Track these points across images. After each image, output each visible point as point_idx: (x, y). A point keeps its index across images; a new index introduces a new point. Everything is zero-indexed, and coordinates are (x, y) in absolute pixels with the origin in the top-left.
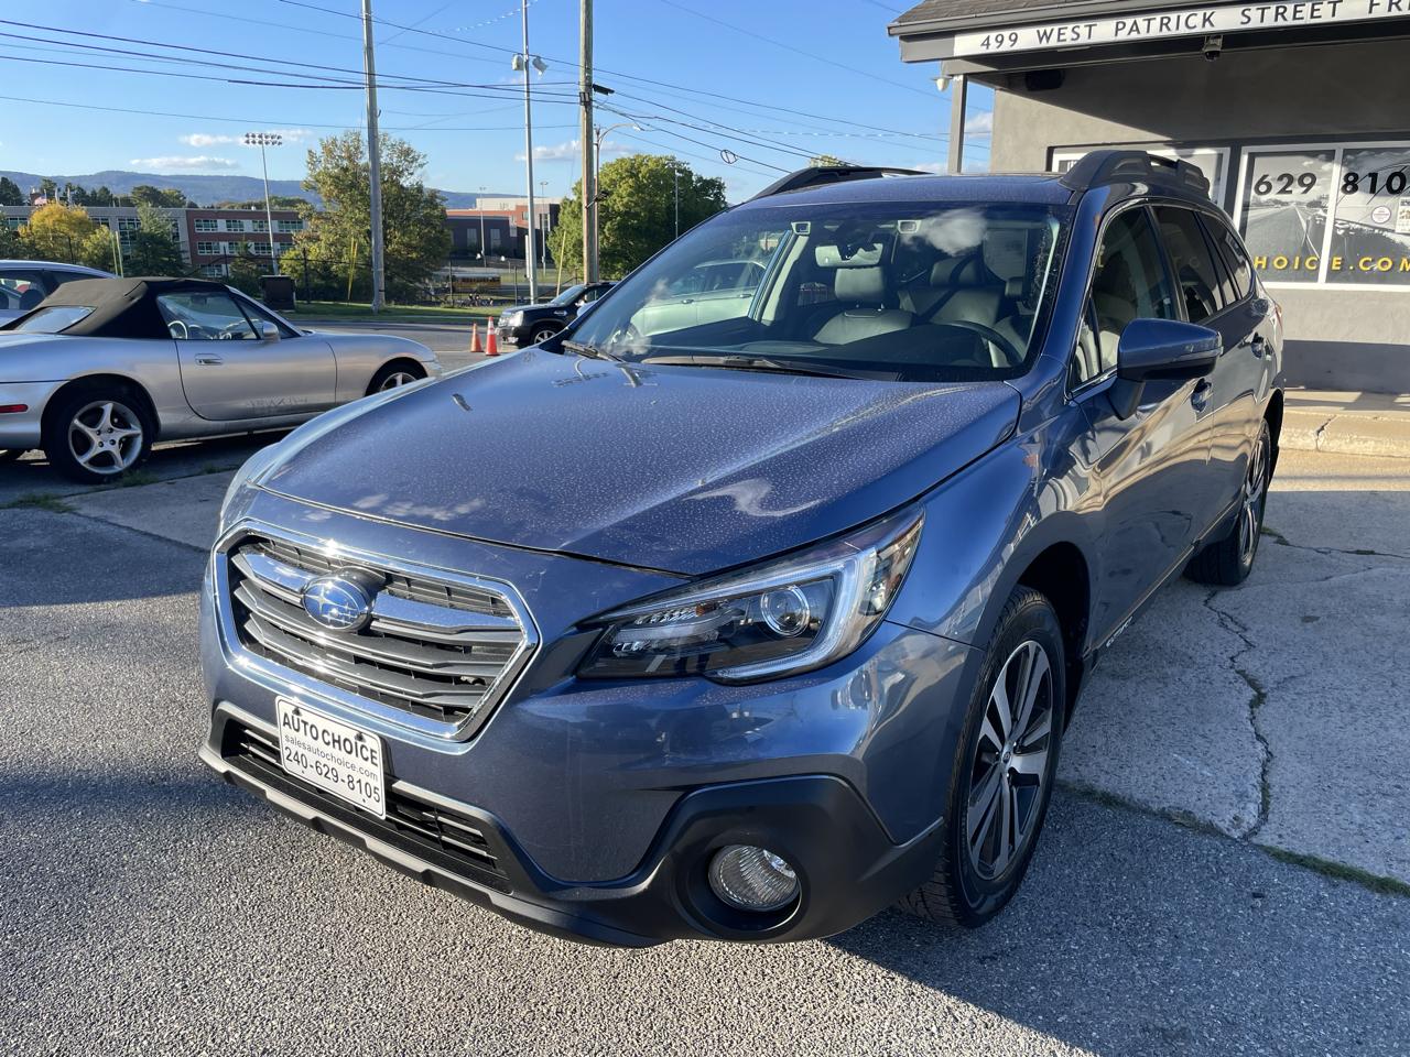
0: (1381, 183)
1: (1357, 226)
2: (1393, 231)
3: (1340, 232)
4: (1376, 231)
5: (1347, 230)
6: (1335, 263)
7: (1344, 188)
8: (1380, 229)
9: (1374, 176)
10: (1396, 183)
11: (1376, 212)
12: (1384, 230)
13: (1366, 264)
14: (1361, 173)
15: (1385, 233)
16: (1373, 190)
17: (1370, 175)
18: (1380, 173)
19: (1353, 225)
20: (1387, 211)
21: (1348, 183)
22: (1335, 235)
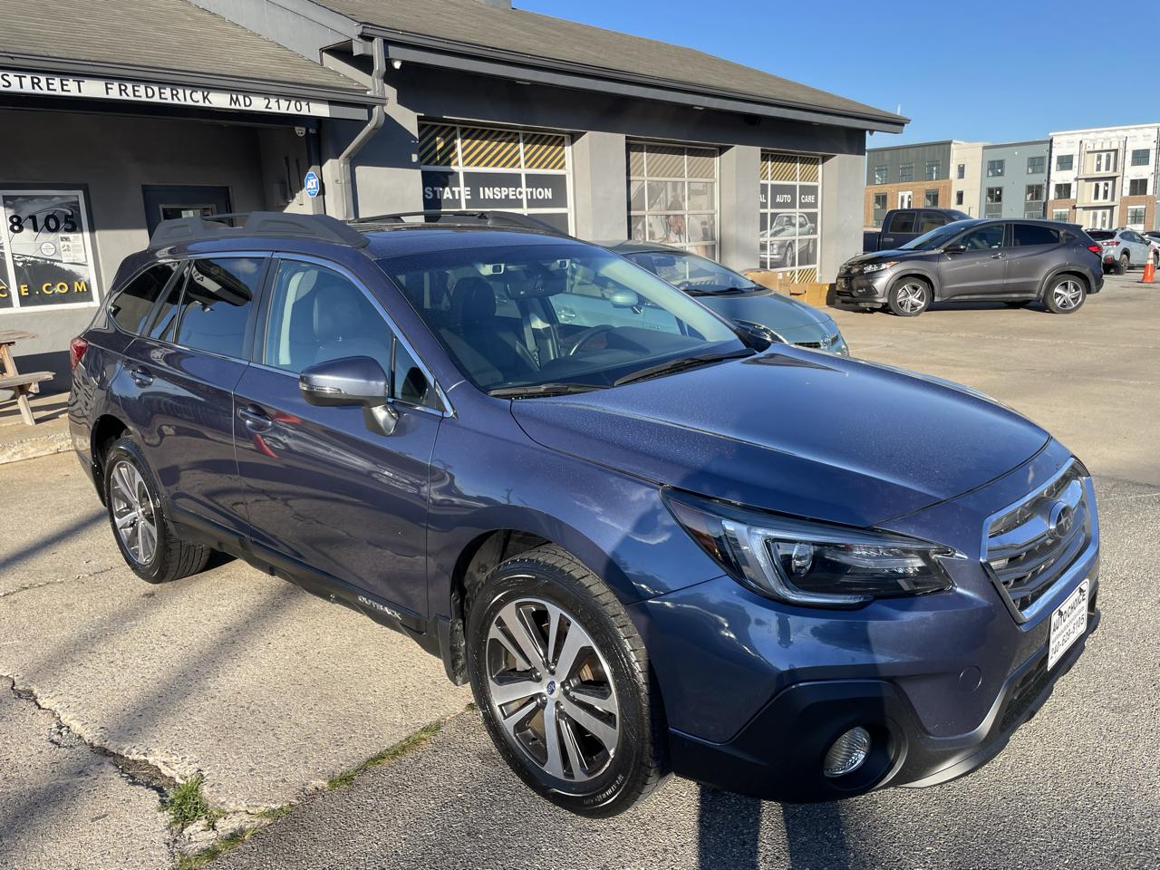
0: (40, 224)
1: (32, 259)
2: (61, 262)
3: (20, 264)
4: (48, 262)
5: (24, 262)
6: (23, 290)
7: (12, 229)
8: (51, 260)
9: (33, 218)
10: (52, 224)
11: (43, 247)
12: (55, 261)
13: (47, 288)
14: (23, 215)
15: (56, 264)
16: (36, 229)
17: (30, 217)
18: (38, 216)
19: (28, 258)
20: (52, 246)
21: (14, 224)
22: (16, 267)
